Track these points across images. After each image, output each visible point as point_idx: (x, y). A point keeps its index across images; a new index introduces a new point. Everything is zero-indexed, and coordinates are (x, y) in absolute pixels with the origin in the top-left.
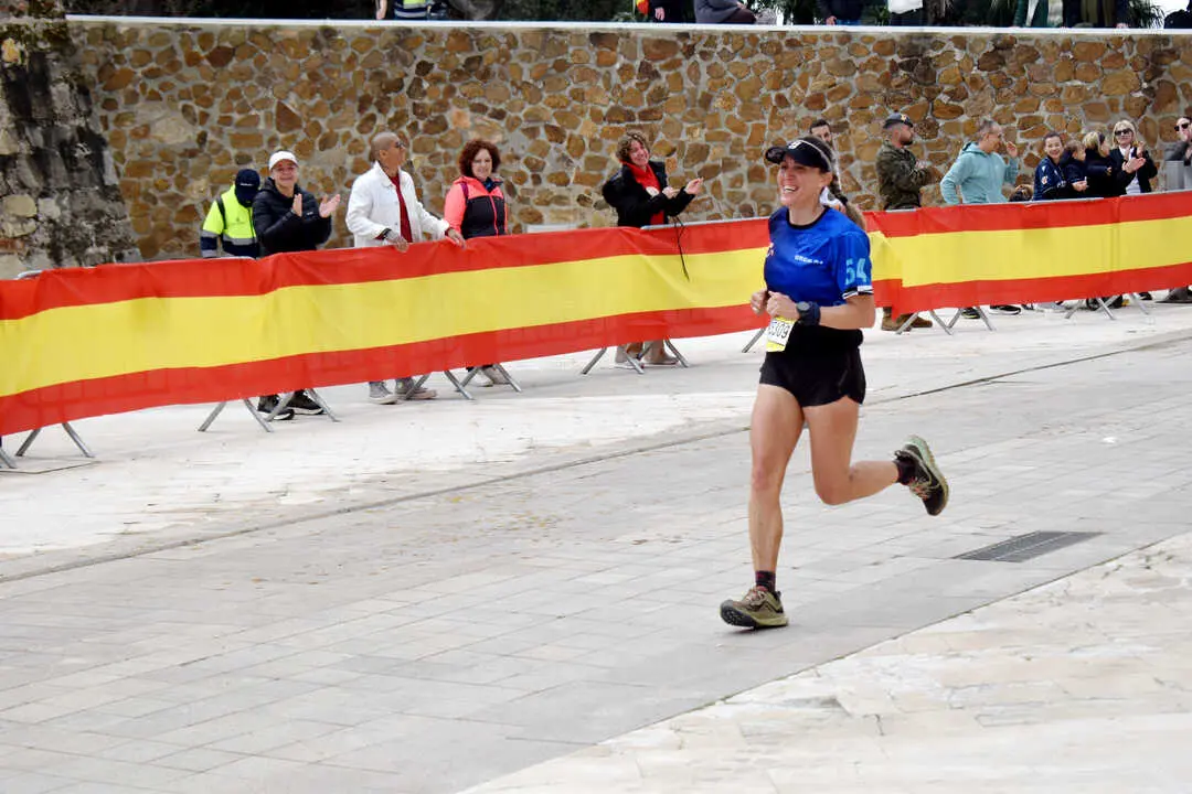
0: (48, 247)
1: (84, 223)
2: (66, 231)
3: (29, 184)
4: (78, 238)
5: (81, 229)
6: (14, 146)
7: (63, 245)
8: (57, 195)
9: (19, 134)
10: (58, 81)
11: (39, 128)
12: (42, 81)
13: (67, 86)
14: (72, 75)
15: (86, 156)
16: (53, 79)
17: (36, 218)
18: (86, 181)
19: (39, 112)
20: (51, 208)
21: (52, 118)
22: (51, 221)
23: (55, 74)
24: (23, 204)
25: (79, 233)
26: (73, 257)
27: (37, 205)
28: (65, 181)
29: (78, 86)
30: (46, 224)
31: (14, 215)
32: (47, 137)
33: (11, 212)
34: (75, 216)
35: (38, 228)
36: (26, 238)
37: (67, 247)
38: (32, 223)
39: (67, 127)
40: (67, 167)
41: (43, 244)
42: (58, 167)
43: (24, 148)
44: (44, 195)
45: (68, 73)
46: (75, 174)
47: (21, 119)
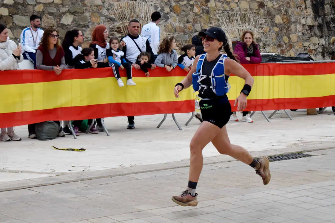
0: (321, 53)
1: (331, 46)
2: (327, 48)
3: (317, 34)
4: (329, 51)
5: (331, 48)
6: (313, 23)
7: (325, 52)
8: (324, 38)
9: (315, 19)
10: (327, 4)
11: (321, 18)
12: (323, 4)
13: (329, 6)
14: (331, 2)
15: (333, 26)
16: (325, 4)
17: (318, 44)
18: (333, 33)
19: (321, 13)
20: (323, 41)
21: (325, 15)
22: (322, 45)
23: (326, 2)
24: (315, 40)
25: (330, 49)
26: (328, 56)
27: (319, 40)
28: (327, 33)
29: (332, 6)
30: (321, 46)
31: (313, 43)
32: (323, 20)
33: (312, 42)
34: (329, 44)
35: (319, 47)
36: (315, 50)
37: (327, 53)
38: (317, 46)
39: (328, 18)
40: (328, 29)
41: (320, 52)
42: (325, 29)
43: (316, 23)
44: (321, 37)
45: (329, 1)
46: (330, 32)
47: (316, 15)
